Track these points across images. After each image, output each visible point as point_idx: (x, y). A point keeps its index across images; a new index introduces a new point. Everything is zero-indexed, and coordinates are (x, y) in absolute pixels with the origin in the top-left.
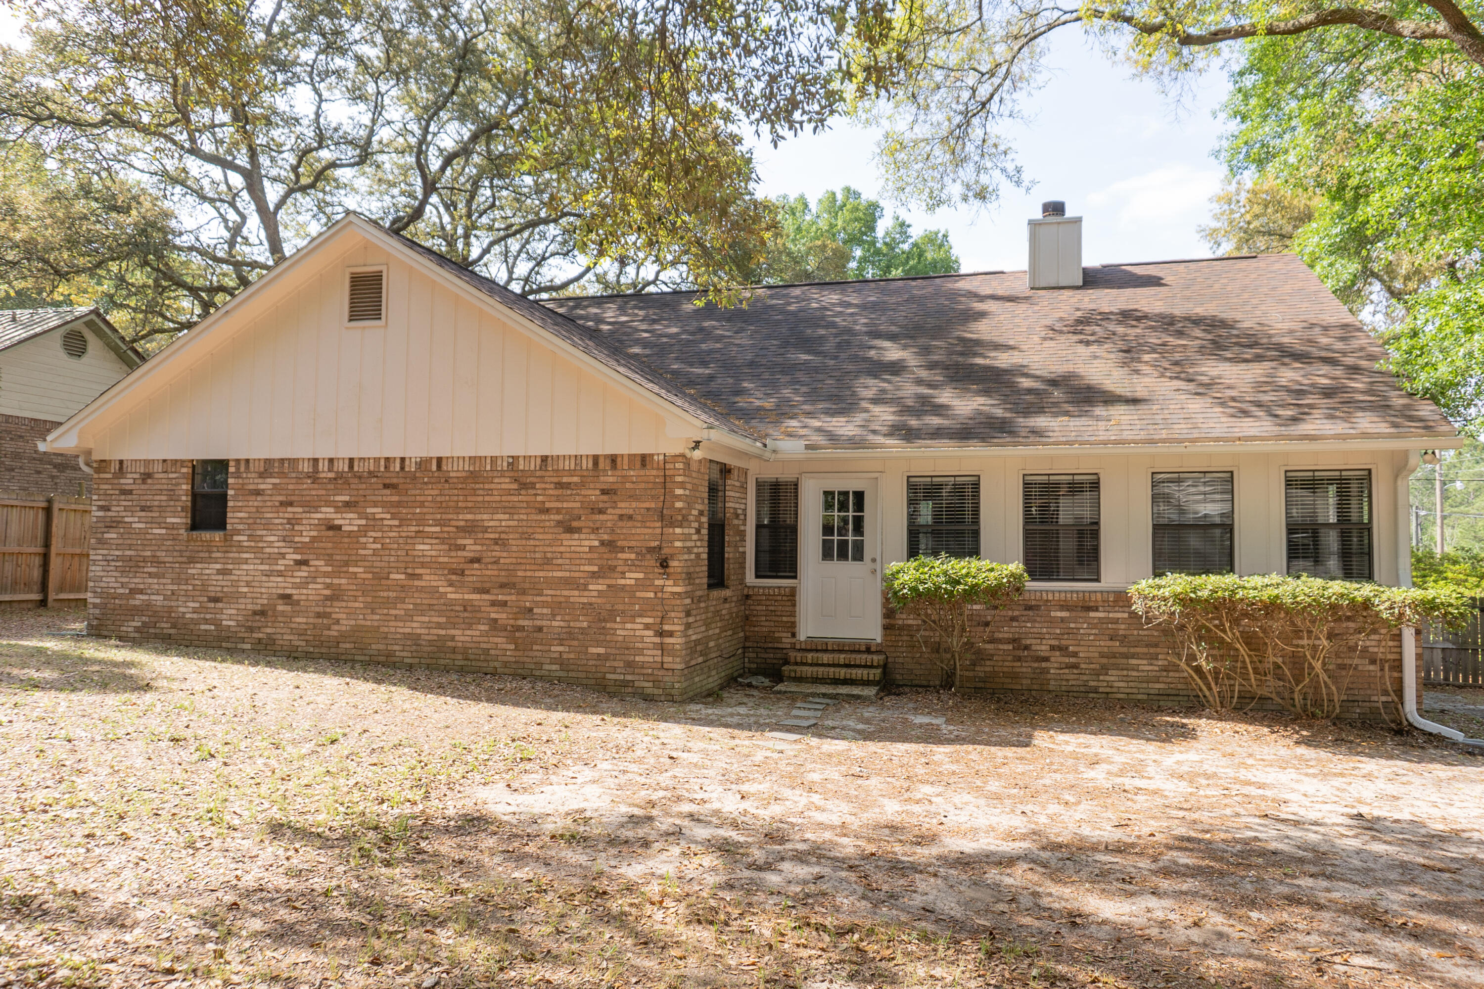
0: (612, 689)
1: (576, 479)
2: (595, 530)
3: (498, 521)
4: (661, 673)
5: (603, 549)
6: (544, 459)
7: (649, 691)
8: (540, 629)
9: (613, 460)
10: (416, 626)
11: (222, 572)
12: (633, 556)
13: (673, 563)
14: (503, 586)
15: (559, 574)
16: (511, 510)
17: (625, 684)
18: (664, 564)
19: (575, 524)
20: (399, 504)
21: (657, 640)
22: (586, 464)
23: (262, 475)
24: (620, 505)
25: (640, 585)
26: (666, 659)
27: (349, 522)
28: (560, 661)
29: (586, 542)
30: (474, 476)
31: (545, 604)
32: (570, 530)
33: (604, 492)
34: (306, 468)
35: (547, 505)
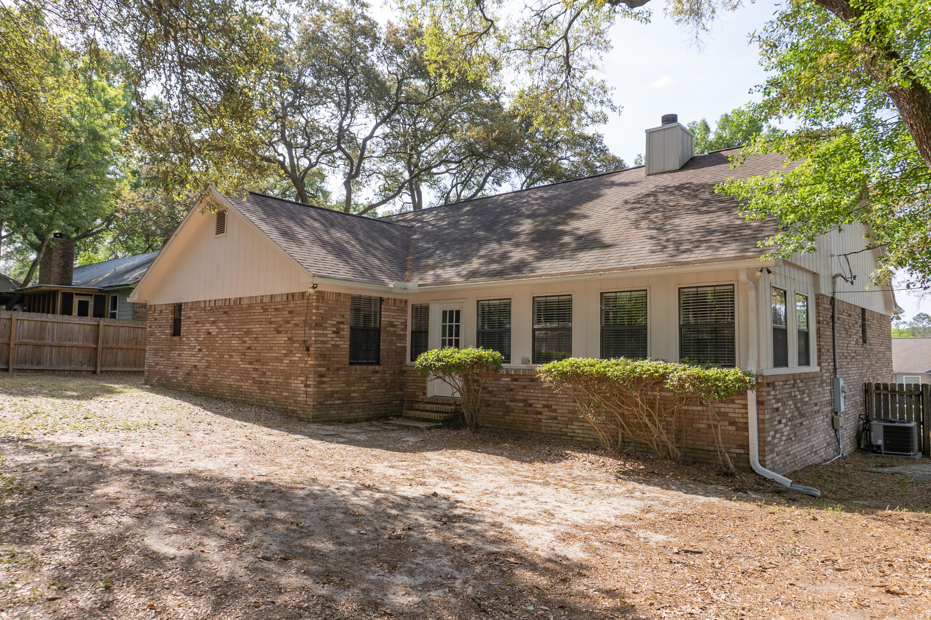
0: (289, 414)
1: (281, 306)
2: (286, 332)
3: (256, 328)
4: (306, 406)
5: (289, 342)
6: (272, 296)
7: (302, 416)
8: (267, 383)
9: (293, 295)
10: (230, 381)
11: (179, 355)
12: (298, 345)
13: (311, 349)
14: (257, 361)
15: (274, 355)
16: (260, 323)
17: (294, 412)
18: (308, 350)
19: (280, 329)
20: (227, 322)
21: (304, 389)
22: (285, 298)
23: (191, 309)
24: (295, 319)
25: (301, 360)
26: (308, 399)
27: (214, 330)
28: (273, 399)
29: (283, 338)
30: (250, 306)
31: (269, 370)
32: (279, 332)
33: (290, 312)
34: (202, 305)
35: (272, 320)
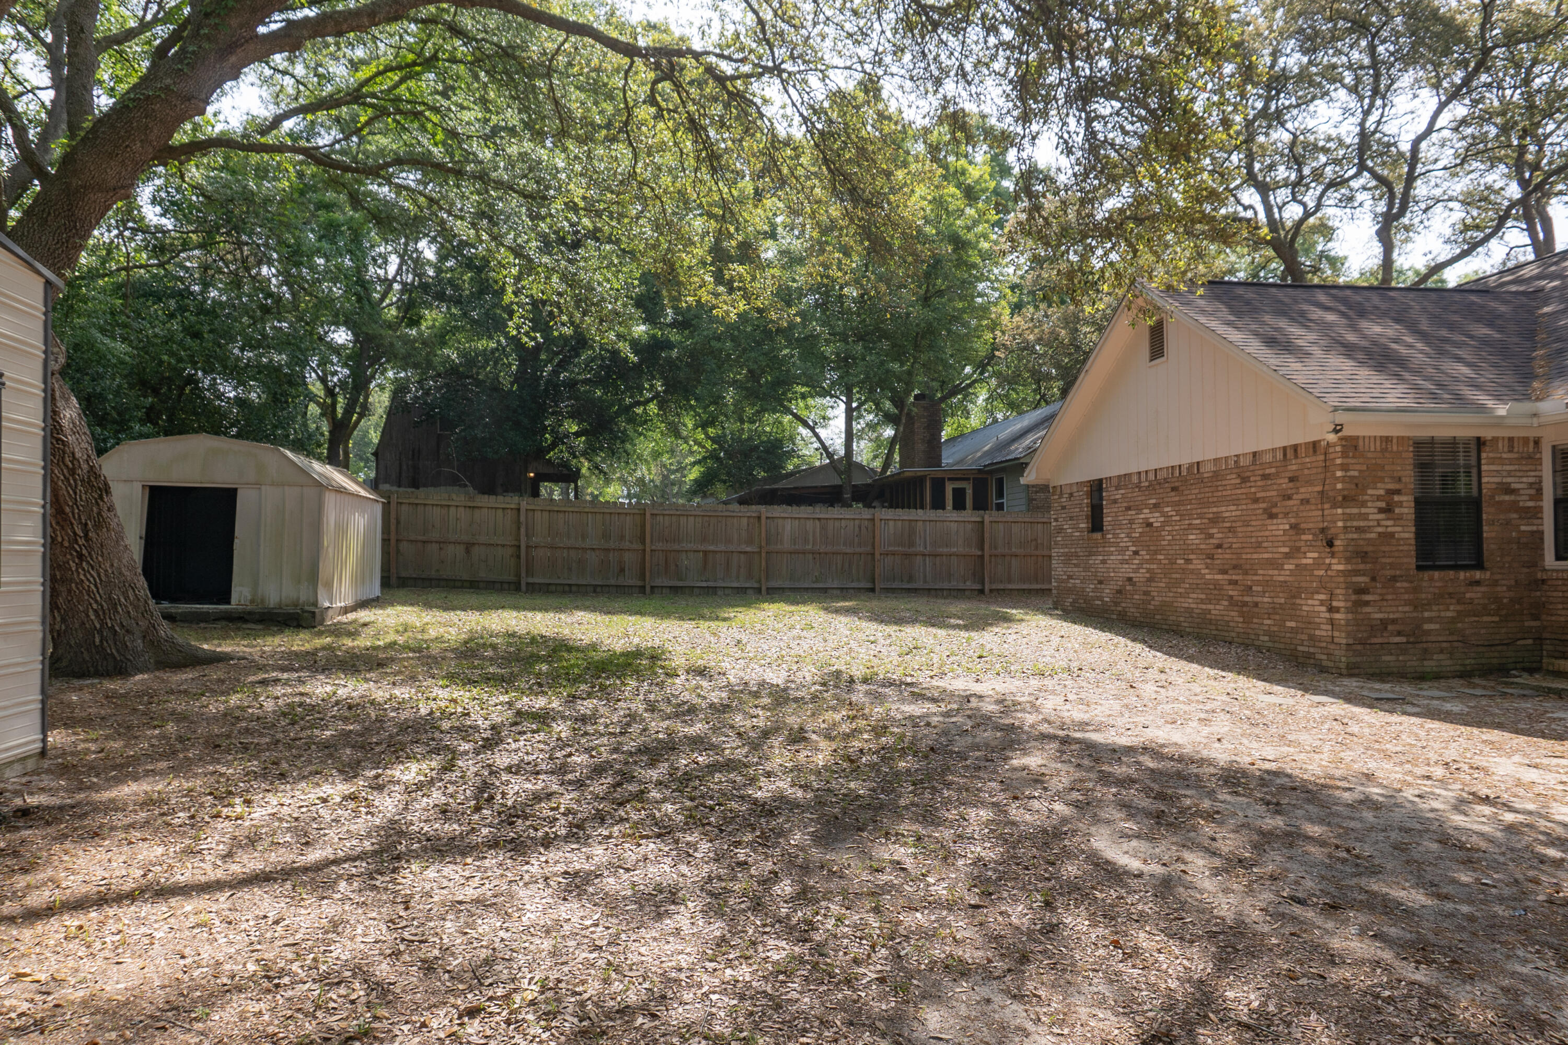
0: (1301, 660)
1: (1273, 470)
2: (1286, 515)
3: (1230, 511)
4: (1332, 647)
5: (1292, 532)
6: (1255, 454)
7: (1324, 663)
8: (1256, 604)
9: (1295, 448)
10: (1189, 602)
11: (1104, 562)
12: (1310, 537)
13: (1337, 542)
14: (1235, 567)
15: (1266, 556)
16: (1236, 502)
17: (1309, 656)
18: (1330, 544)
19: (1274, 510)
20: (1179, 503)
21: (1327, 615)
22: (1279, 456)
23: (1118, 488)
24: (1302, 490)
25: (1318, 564)
26: (1336, 634)
27: (1156, 519)
28: (1267, 633)
29: (1281, 526)
30: (1216, 475)
31: (1259, 583)
32: (1272, 516)
33: (1291, 480)
34: (1135, 479)
35: (1259, 495)
